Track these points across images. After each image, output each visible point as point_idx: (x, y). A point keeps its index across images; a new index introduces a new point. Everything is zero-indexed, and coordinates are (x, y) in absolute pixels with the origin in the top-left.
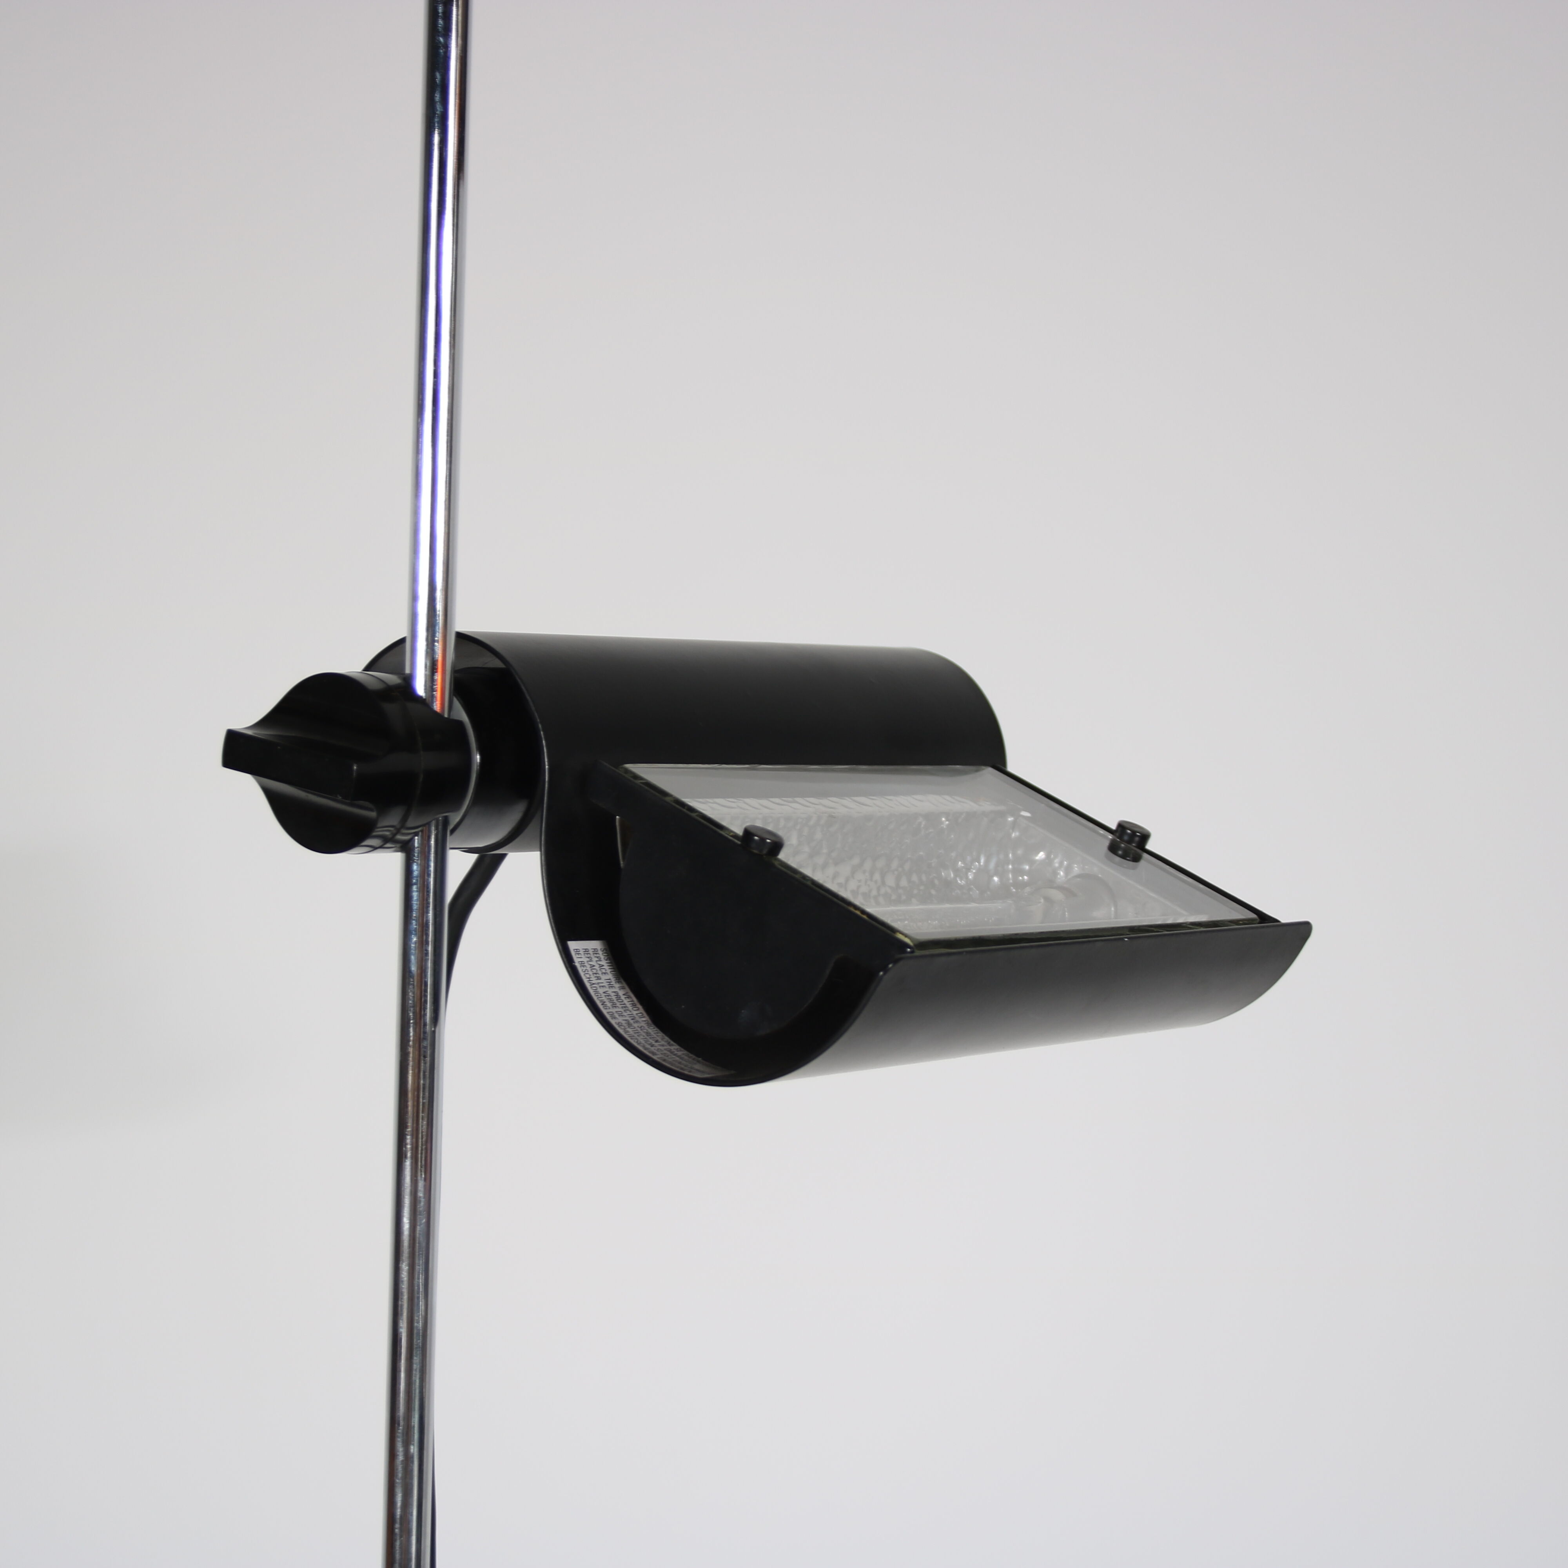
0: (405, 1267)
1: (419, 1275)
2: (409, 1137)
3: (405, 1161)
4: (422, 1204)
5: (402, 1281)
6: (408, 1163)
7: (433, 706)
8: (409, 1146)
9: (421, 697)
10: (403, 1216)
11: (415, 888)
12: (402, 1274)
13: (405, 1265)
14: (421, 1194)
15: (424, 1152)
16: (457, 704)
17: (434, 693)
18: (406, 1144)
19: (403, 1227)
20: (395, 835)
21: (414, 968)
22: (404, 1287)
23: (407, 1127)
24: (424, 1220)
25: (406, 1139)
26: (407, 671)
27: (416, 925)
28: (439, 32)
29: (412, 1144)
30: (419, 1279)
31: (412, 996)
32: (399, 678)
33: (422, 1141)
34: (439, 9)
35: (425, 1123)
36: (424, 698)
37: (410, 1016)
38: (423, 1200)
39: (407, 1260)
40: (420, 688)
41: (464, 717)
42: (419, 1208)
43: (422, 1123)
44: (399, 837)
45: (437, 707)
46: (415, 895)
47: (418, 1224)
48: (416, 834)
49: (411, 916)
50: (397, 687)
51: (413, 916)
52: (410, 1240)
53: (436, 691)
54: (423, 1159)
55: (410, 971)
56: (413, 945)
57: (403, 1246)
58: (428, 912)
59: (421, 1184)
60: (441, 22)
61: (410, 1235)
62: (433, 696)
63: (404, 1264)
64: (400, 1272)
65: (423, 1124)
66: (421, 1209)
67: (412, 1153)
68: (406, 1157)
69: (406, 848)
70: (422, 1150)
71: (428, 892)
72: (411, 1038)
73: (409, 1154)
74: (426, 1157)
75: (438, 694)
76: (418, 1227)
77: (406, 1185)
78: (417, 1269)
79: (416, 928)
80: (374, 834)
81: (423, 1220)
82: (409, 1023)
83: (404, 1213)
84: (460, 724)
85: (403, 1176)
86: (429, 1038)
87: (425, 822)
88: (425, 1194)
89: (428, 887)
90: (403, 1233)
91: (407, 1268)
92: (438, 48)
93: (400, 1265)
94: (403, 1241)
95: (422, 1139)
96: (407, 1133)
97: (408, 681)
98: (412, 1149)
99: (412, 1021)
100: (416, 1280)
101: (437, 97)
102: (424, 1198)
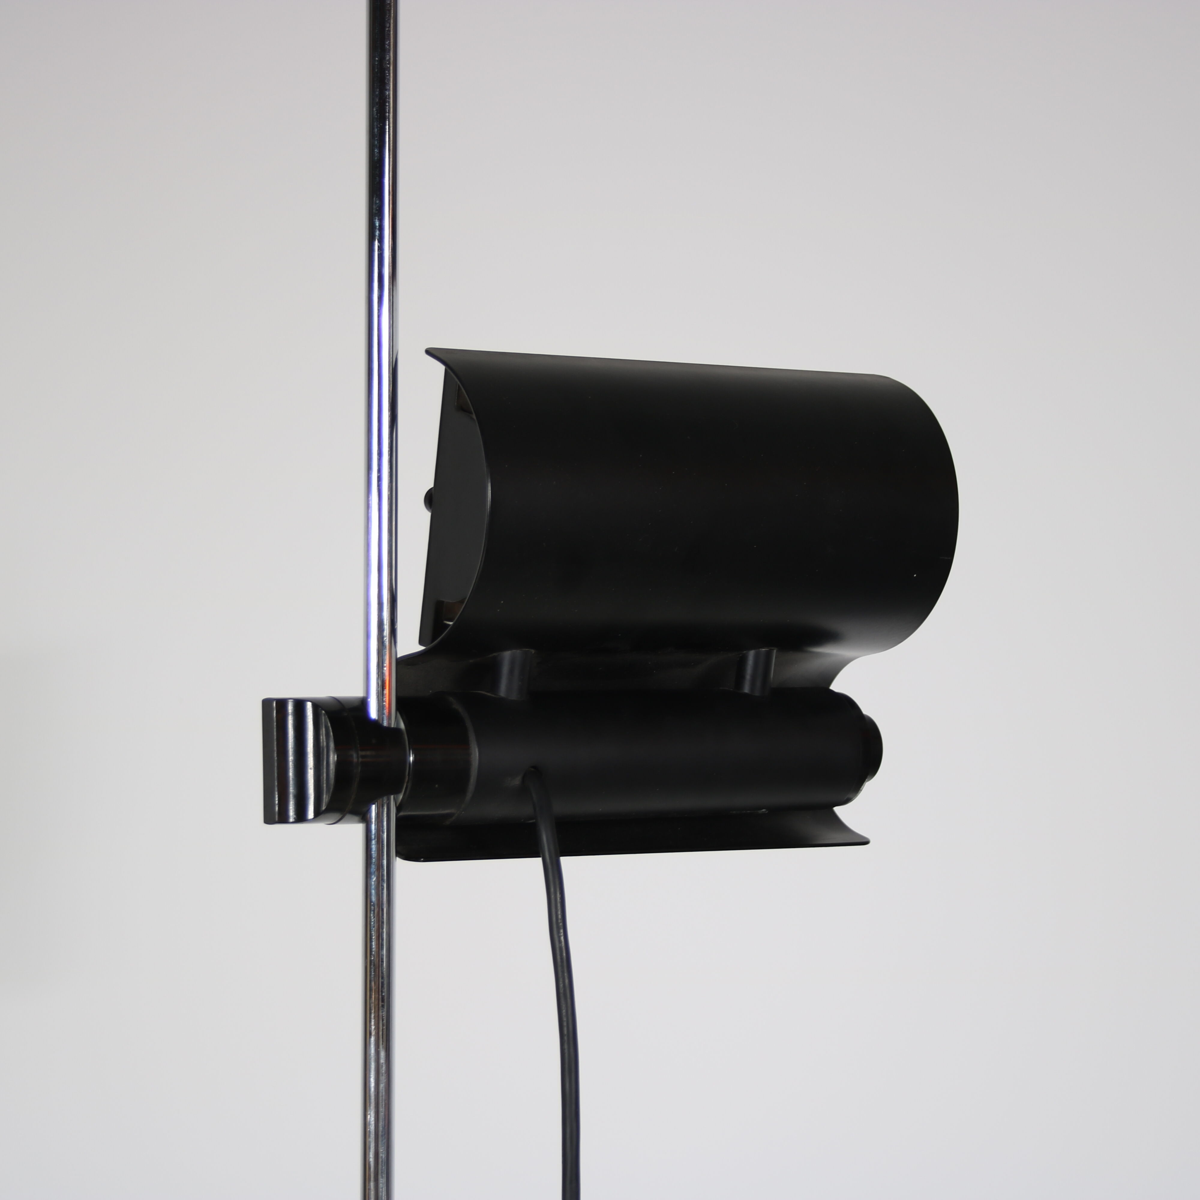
7: (382, 724)
9: (374, 719)
11: (373, 842)
17: (384, 703)
27: (375, 868)
31: (373, 919)
41: (402, 726)
45: (385, 722)
46: (374, 847)
49: (372, 862)
53: (385, 706)
55: (371, 902)
56: (373, 883)
58: (383, 859)
62: (382, 713)
71: (383, 844)
75: (386, 708)
79: (375, 871)
84: (399, 732)
89: (383, 842)
99: (374, 937)
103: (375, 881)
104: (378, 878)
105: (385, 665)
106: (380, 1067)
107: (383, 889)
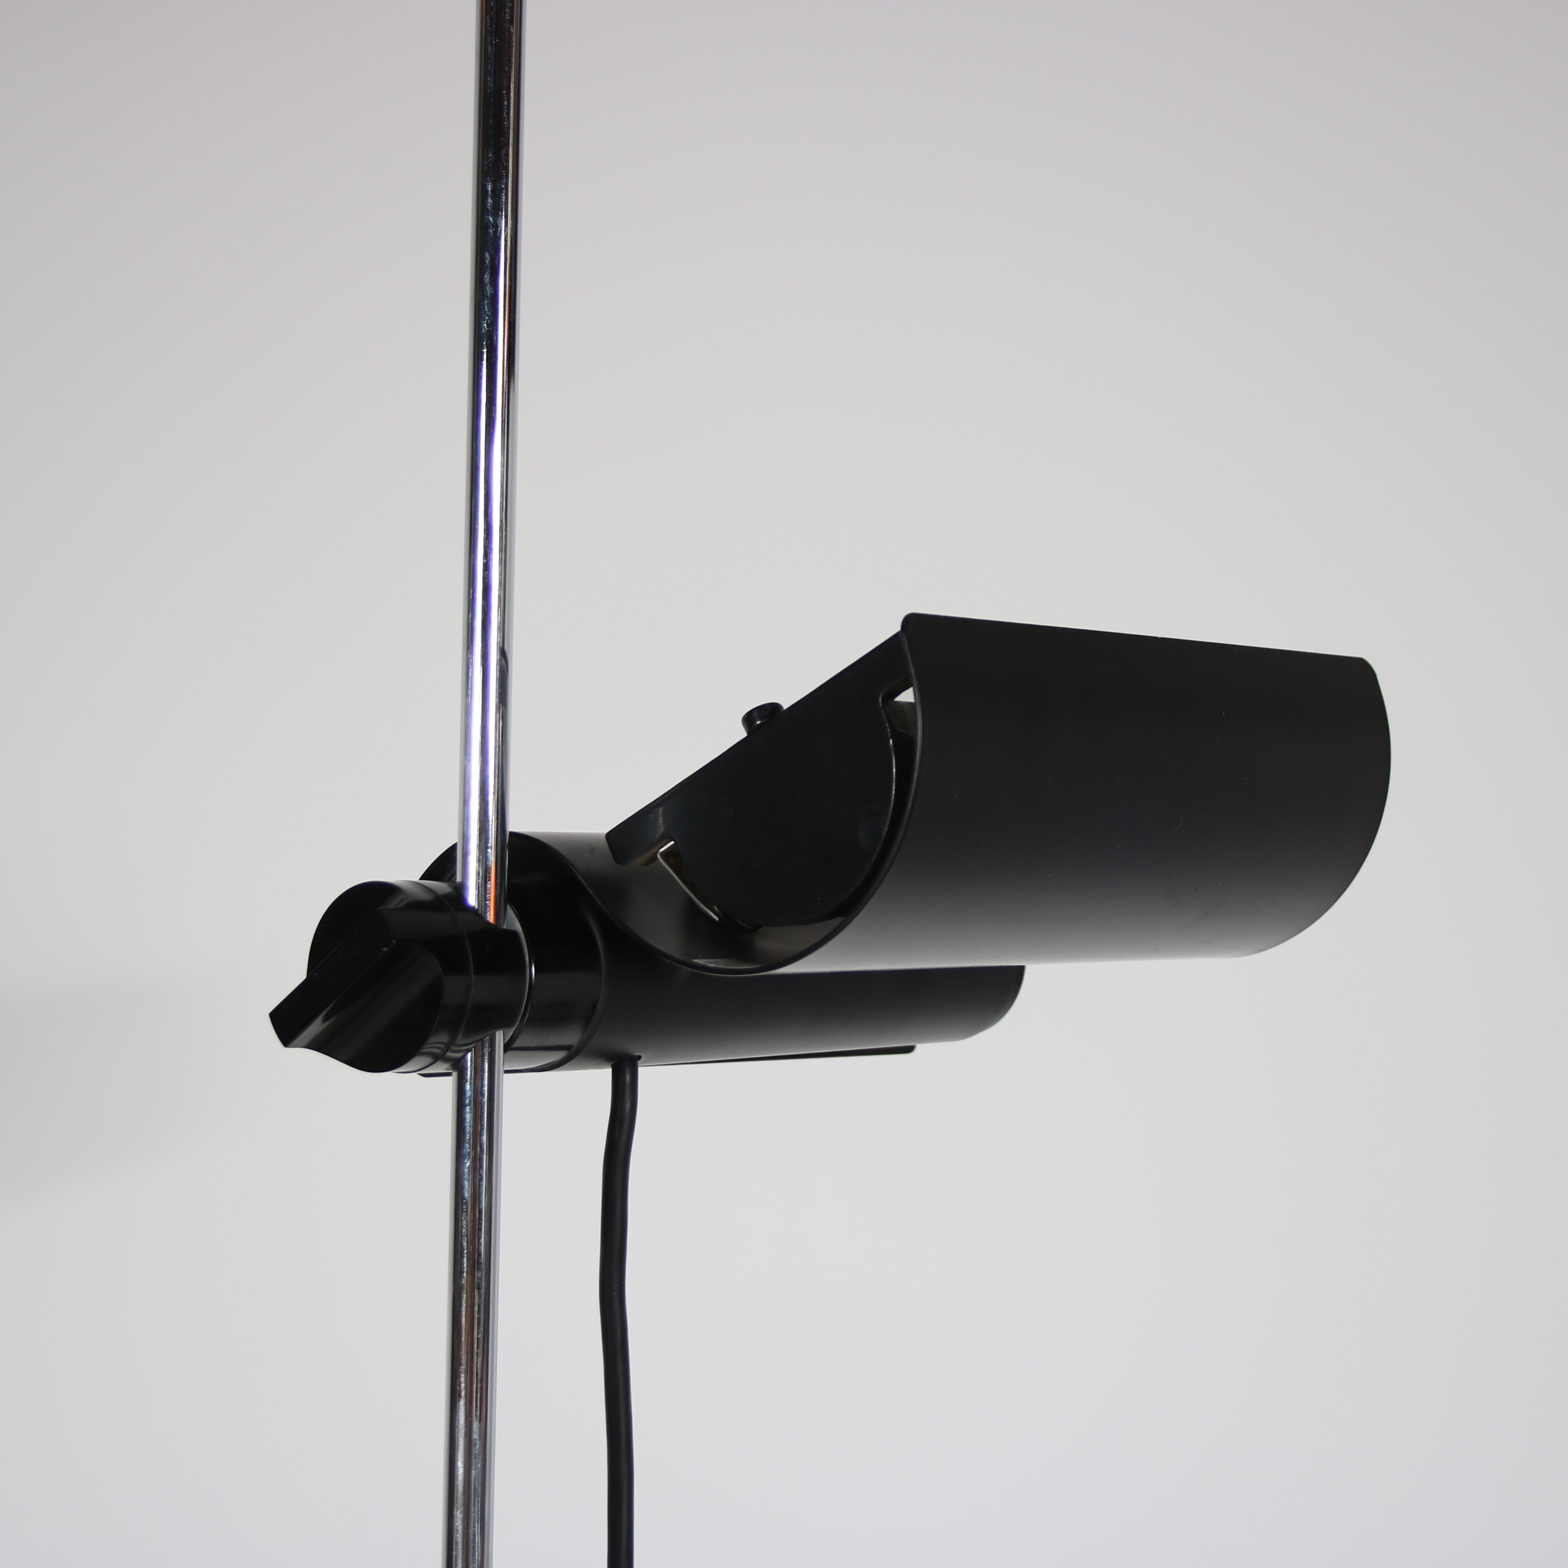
0: (459, 1515)
1: (475, 1523)
2: (463, 1375)
3: (459, 1401)
4: (478, 1446)
5: (457, 1530)
6: (462, 1403)
7: (487, 917)
8: (463, 1385)
9: (474, 907)
10: (458, 1460)
11: (468, 1109)
12: (457, 1522)
13: (460, 1513)
14: (476, 1436)
15: (479, 1390)
16: (511, 913)
17: (488, 902)
18: (460, 1383)
19: (458, 1471)
20: (445, 1052)
21: (467, 1194)
22: (459, 1536)
23: (460, 1364)
24: (480, 1464)
25: (460, 1377)
26: (459, 879)
27: (470, 1149)
28: (489, 211)
29: (466, 1383)
30: (474, 1527)
31: (465, 1224)
32: (450, 886)
33: (477, 1379)
34: (488, 188)
35: (480, 1359)
36: (476, 907)
37: (464, 1246)
38: (478, 1442)
39: (461, 1507)
40: (472, 900)
41: (518, 927)
42: (475, 1451)
43: (477, 1359)
44: (449, 1054)
45: (491, 918)
46: (468, 1117)
47: (473, 1468)
48: (469, 1051)
49: (464, 1139)
50: (447, 896)
51: (466, 1138)
52: (464, 1486)
53: (489, 900)
54: (479, 1397)
55: (463, 1198)
56: (466, 1170)
57: (457, 1493)
58: (481, 1134)
59: (476, 1426)
60: (490, 200)
61: (465, 1480)
62: (486, 906)
63: (459, 1511)
64: (455, 1520)
65: (478, 1361)
66: (476, 1452)
67: (466, 1392)
68: (460, 1396)
69: (458, 1066)
70: (477, 1388)
72: (465, 1270)
73: (463, 1394)
74: (481, 1396)
75: (491, 904)
76: (473, 1471)
77: (460, 1426)
78: (472, 1516)
79: (469, 1152)
80: (423, 1050)
81: (478, 1464)
82: (462, 1253)
83: (458, 1456)
84: (514, 934)
85: (458, 1417)
86: (483, 1266)
87: (479, 1038)
88: (480, 1436)
90: (457, 1479)
91: (462, 1515)
92: (488, 228)
93: (455, 1513)
94: (458, 1486)
95: (477, 1376)
96: (461, 1370)
97: (460, 890)
98: (466, 1388)
99: (465, 1251)
100: (472, 1528)
101: (487, 277)
102: (480, 1440)
103: (469, 1167)
104: (474, 1161)
105: (489, 845)
106: (473, 1444)
107: (481, 1180)
